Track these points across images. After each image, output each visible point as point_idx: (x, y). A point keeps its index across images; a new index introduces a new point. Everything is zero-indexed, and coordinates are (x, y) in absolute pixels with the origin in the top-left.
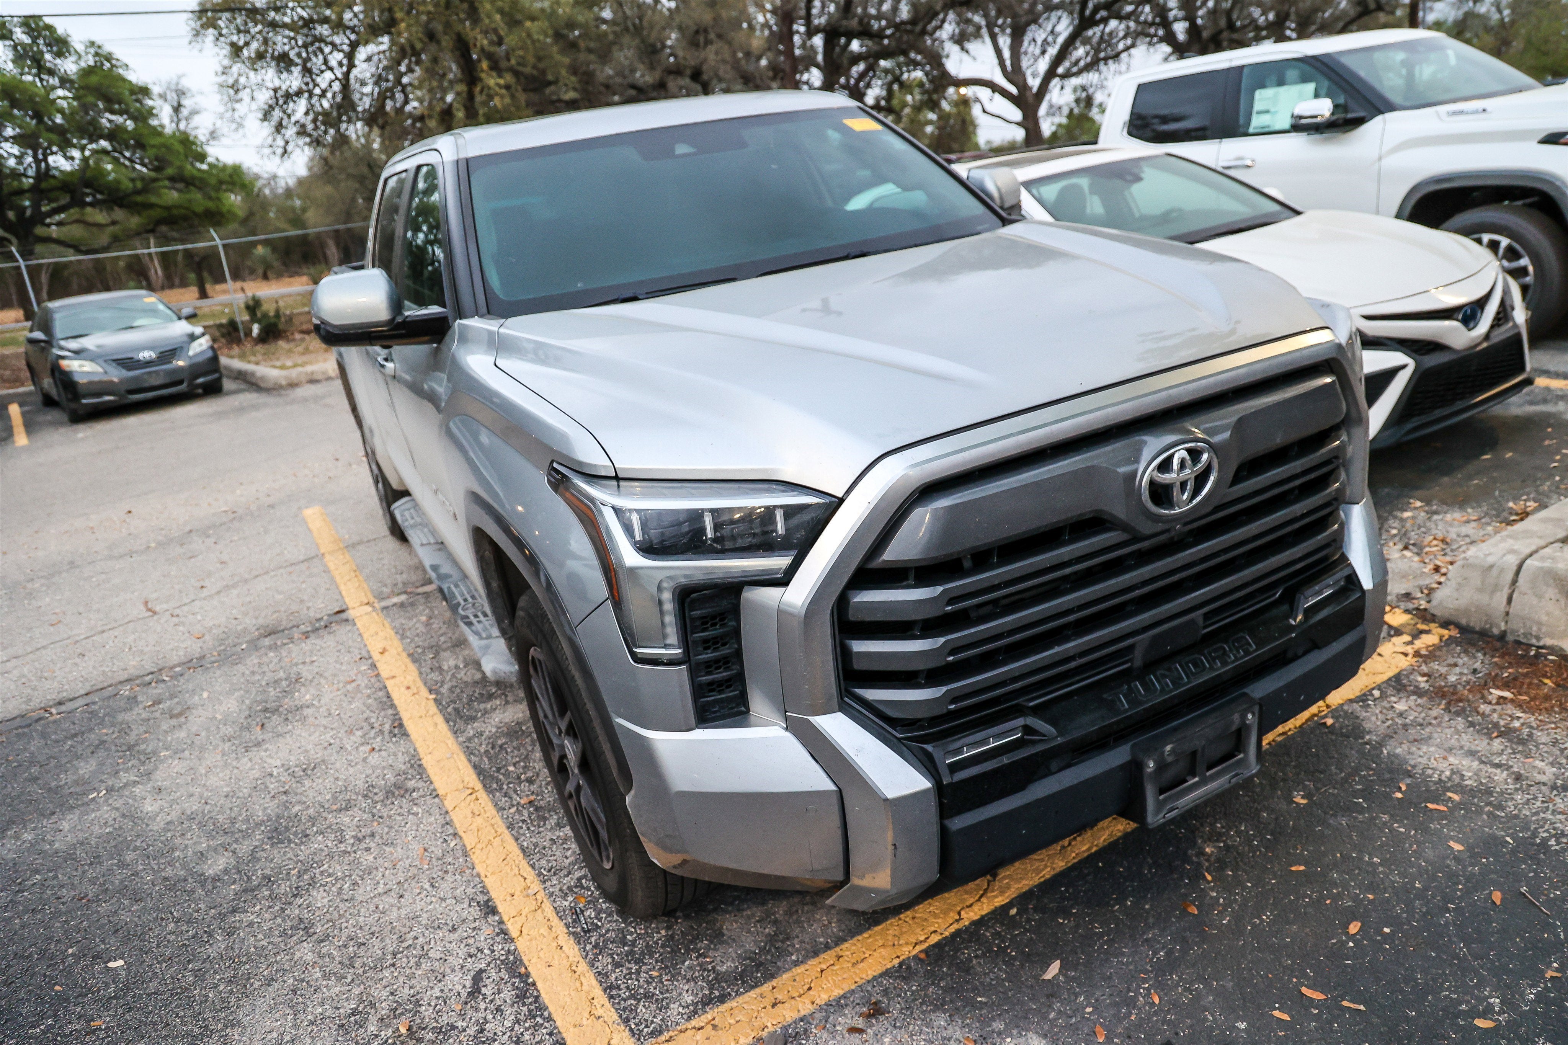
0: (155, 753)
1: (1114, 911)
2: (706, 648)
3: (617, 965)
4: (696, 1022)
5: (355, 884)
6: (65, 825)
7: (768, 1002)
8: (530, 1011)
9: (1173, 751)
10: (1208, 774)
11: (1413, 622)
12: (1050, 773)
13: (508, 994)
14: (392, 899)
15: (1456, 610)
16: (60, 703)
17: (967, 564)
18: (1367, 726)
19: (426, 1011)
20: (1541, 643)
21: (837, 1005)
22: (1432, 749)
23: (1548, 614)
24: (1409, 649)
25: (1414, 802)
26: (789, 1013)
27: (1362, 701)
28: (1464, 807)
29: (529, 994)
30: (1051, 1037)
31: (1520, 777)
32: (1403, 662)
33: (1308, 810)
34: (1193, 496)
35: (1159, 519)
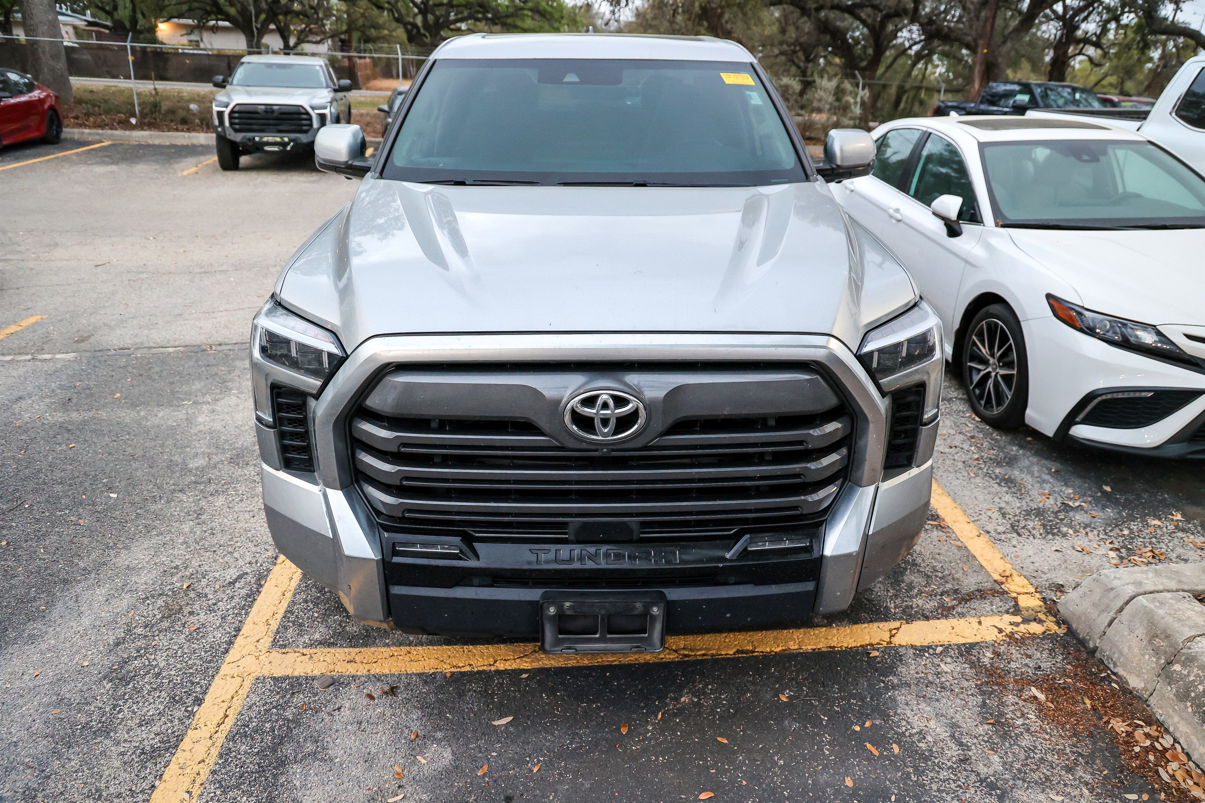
0: (231, 389)
1: (579, 706)
2: (290, 424)
3: (306, 601)
4: (305, 651)
5: (242, 500)
6: (161, 414)
7: (349, 658)
8: (245, 605)
9: (571, 607)
10: (608, 636)
11: (1038, 609)
12: (471, 585)
13: (243, 592)
14: (247, 516)
15: (1073, 614)
16: (220, 345)
17: (434, 425)
18: (902, 669)
19: (204, 582)
20: (1115, 671)
21: (378, 678)
22: (928, 709)
23: (1130, 648)
24: (1009, 629)
25: (860, 738)
26: (351, 670)
27: (921, 651)
28: (893, 759)
29: (252, 596)
30: (456, 757)
31: (965, 760)
32: (991, 636)
33: (780, 707)
34: (616, 432)
35: (581, 440)
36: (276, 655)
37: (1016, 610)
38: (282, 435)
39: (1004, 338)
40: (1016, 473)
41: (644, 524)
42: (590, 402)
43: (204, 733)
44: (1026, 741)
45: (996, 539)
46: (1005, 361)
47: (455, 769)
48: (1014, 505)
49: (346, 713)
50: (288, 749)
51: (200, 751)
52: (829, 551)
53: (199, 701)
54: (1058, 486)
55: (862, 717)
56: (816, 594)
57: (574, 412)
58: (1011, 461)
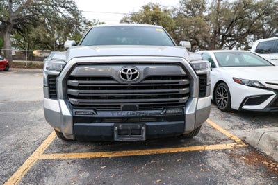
2: (52, 86)
3: (54, 145)
4: (52, 154)
7: (63, 156)
9: (121, 127)
11: (241, 142)
13: (37, 144)
15: (250, 142)
18: (208, 154)
20: (262, 152)
21: (71, 159)
22: (216, 162)
23: (265, 145)
24: (234, 146)
25: (199, 168)
26: (64, 158)
27: (213, 151)
28: (208, 172)
29: (40, 144)
30: (90, 175)
31: (227, 171)
32: (230, 147)
33: (177, 162)
34: (132, 78)
35: (124, 81)
36: (44, 155)
37: (235, 142)
38: (50, 89)
39: (224, 90)
40: (230, 119)
41: (140, 105)
42: (125, 71)
43: (21, 171)
44: (243, 167)
45: (228, 130)
46: (225, 95)
47: (90, 177)
48: (231, 124)
49: (61, 166)
50: (44, 174)
51: (19, 175)
52: (187, 112)
53: (21, 165)
54: (241, 121)
55: (199, 164)
56: (184, 125)
57: (122, 74)
58: (229, 117)
